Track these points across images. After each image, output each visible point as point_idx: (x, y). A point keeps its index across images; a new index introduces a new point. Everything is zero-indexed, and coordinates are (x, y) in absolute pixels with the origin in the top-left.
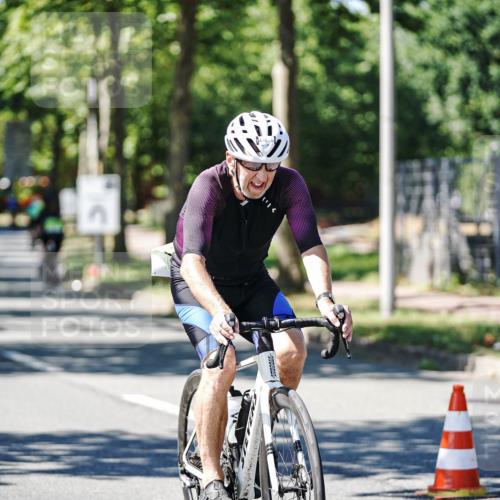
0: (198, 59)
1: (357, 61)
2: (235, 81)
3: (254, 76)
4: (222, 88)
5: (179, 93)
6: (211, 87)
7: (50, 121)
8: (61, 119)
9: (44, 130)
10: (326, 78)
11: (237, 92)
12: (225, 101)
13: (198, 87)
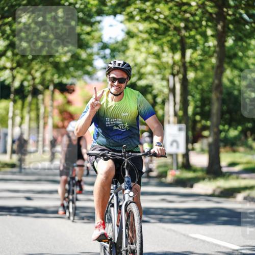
0: (225, 66)
4: (236, 82)
5: (216, 82)
6: (231, 81)
7: (149, 97)
8: (155, 97)
12: (238, 88)
13: (225, 81)
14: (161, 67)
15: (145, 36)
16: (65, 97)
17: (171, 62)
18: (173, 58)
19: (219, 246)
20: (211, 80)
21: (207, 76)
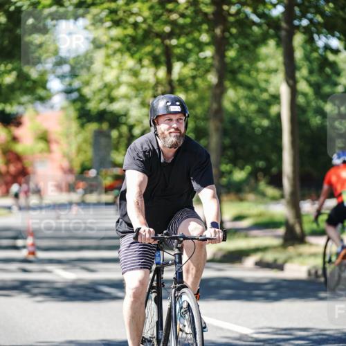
0: (227, 84)
1: (336, 84)
2: (252, 100)
3: (265, 96)
4: (243, 105)
5: (215, 106)
6: (236, 105)
7: (124, 129)
8: (131, 128)
9: (120, 136)
10: (314, 97)
11: (253, 107)
12: (245, 113)
13: (227, 105)
14: (139, 88)
15: (117, 45)
16: (10, 132)
17: (152, 80)
18: (155, 74)
19: (221, 329)
20: (207, 104)
21: (201, 99)
